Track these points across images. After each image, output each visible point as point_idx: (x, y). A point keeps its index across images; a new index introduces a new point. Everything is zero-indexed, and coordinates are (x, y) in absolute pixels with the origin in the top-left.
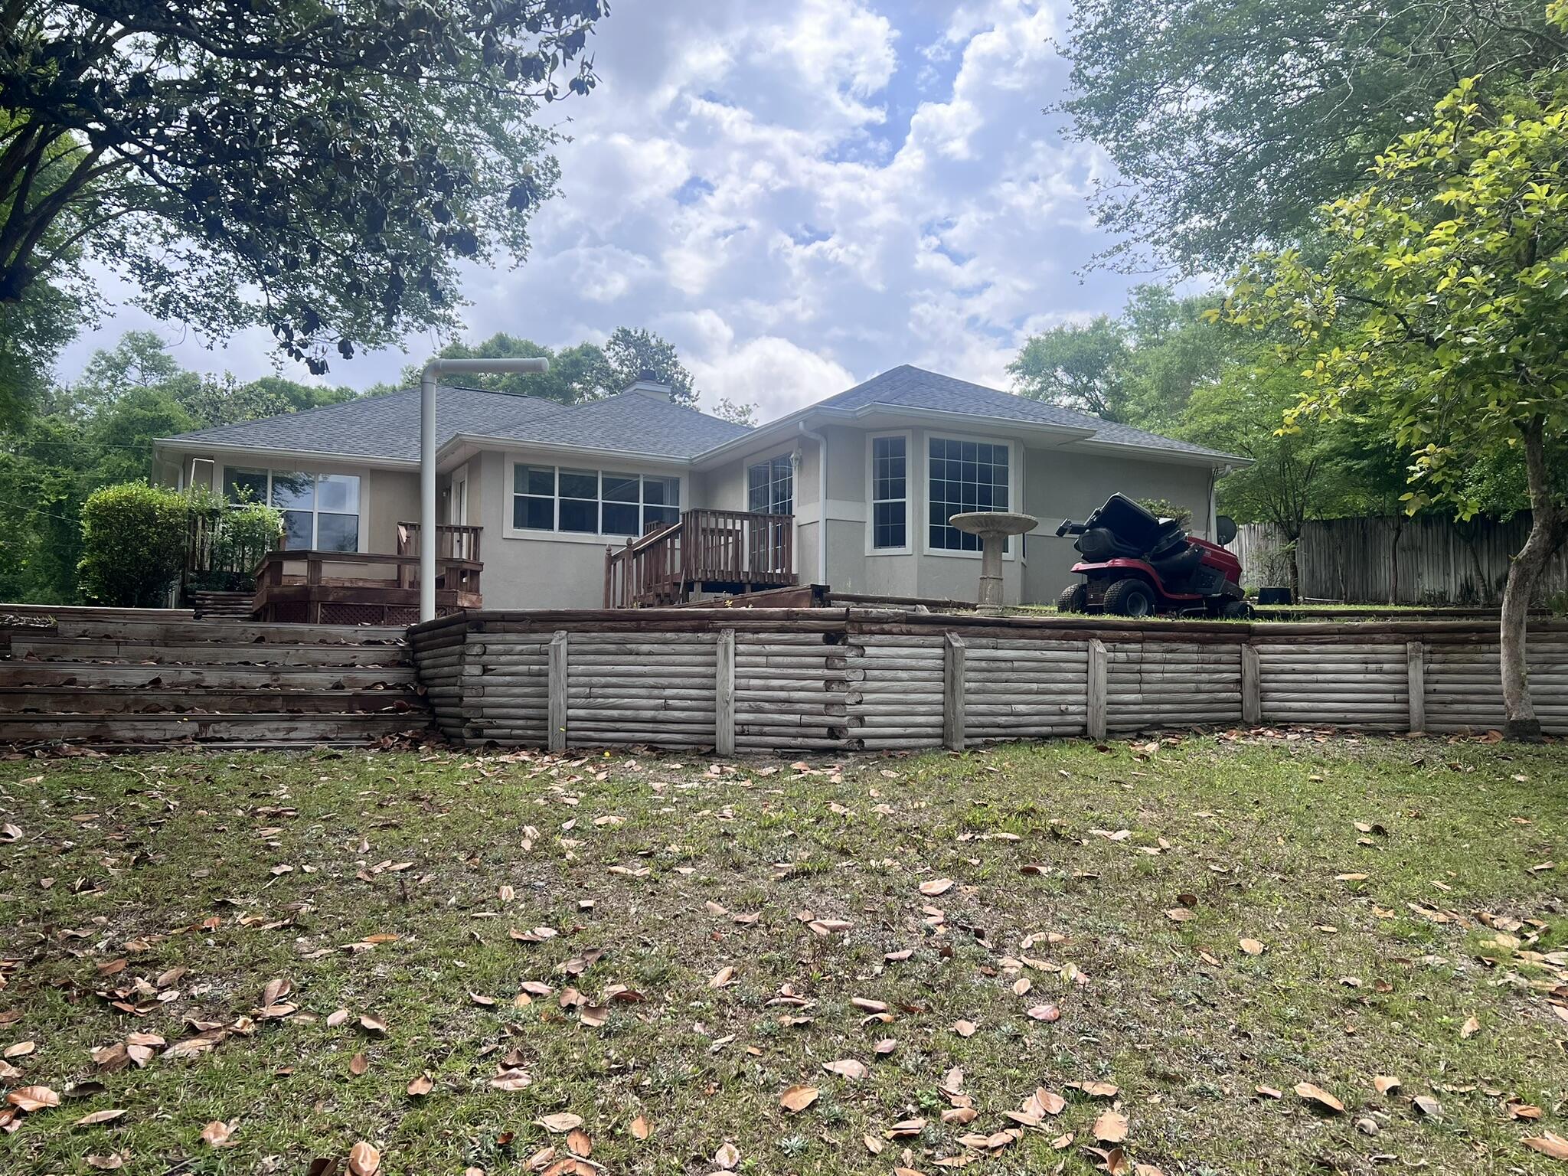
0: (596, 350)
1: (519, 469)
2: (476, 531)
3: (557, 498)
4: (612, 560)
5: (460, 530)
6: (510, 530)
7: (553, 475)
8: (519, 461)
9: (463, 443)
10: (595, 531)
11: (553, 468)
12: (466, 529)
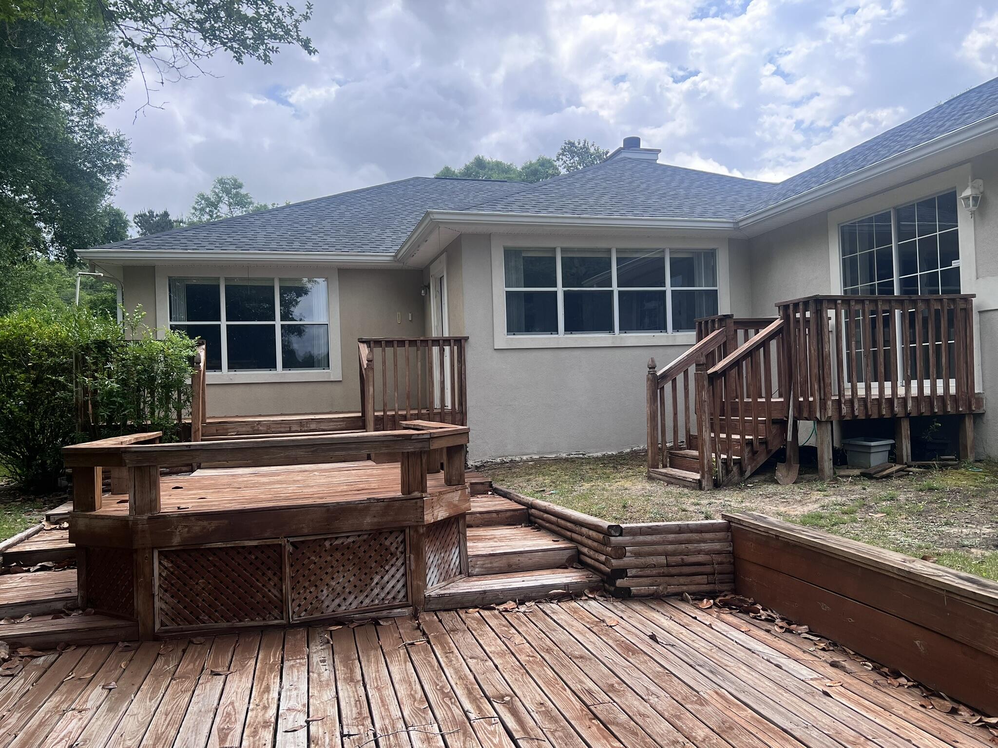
0: (549, 162)
1: (510, 254)
2: (460, 342)
3: (560, 290)
4: (657, 382)
5: (441, 342)
6: (503, 338)
7: (554, 259)
8: (511, 244)
9: (436, 224)
10: (610, 328)
11: (554, 250)
12: (447, 341)
